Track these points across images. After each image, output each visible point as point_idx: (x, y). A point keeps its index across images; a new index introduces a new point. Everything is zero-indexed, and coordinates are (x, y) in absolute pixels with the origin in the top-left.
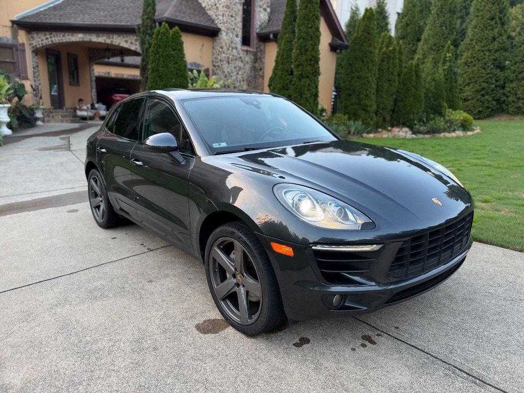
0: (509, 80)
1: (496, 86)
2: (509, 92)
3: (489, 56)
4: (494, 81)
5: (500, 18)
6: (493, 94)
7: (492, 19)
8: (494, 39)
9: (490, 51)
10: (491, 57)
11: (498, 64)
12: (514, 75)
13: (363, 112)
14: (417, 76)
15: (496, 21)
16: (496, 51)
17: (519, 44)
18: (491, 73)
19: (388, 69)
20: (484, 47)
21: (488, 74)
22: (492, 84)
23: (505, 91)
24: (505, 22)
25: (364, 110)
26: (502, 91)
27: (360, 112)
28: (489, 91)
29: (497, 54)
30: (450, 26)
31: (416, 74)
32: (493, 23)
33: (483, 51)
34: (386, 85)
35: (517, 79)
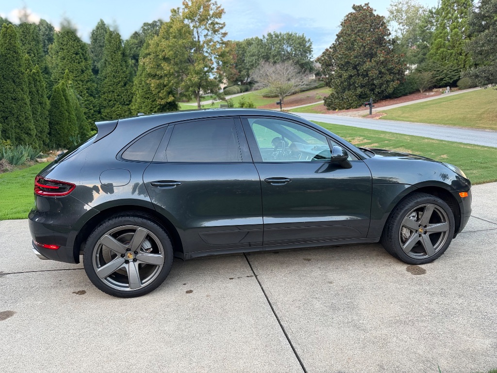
0: (102, 106)
1: (94, 111)
2: (106, 116)
3: (83, 85)
4: (92, 107)
5: (83, 54)
6: (93, 118)
7: (77, 54)
8: (83, 71)
9: (82, 81)
10: (84, 87)
11: (91, 93)
12: (106, 103)
13: (26, 136)
14: (66, 100)
15: (80, 56)
16: (87, 82)
17: (102, 78)
18: (88, 100)
19: (37, 91)
20: (76, 77)
21: (85, 101)
22: (91, 109)
23: (102, 116)
24: (87, 57)
25: (27, 134)
26: (99, 115)
27: (24, 136)
28: (90, 115)
29: (89, 84)
30: (38, 54)
31: (65, 98)
32: (78, 57)
33: (76, 81)
34: (39, 108)
35: (108, 105)
